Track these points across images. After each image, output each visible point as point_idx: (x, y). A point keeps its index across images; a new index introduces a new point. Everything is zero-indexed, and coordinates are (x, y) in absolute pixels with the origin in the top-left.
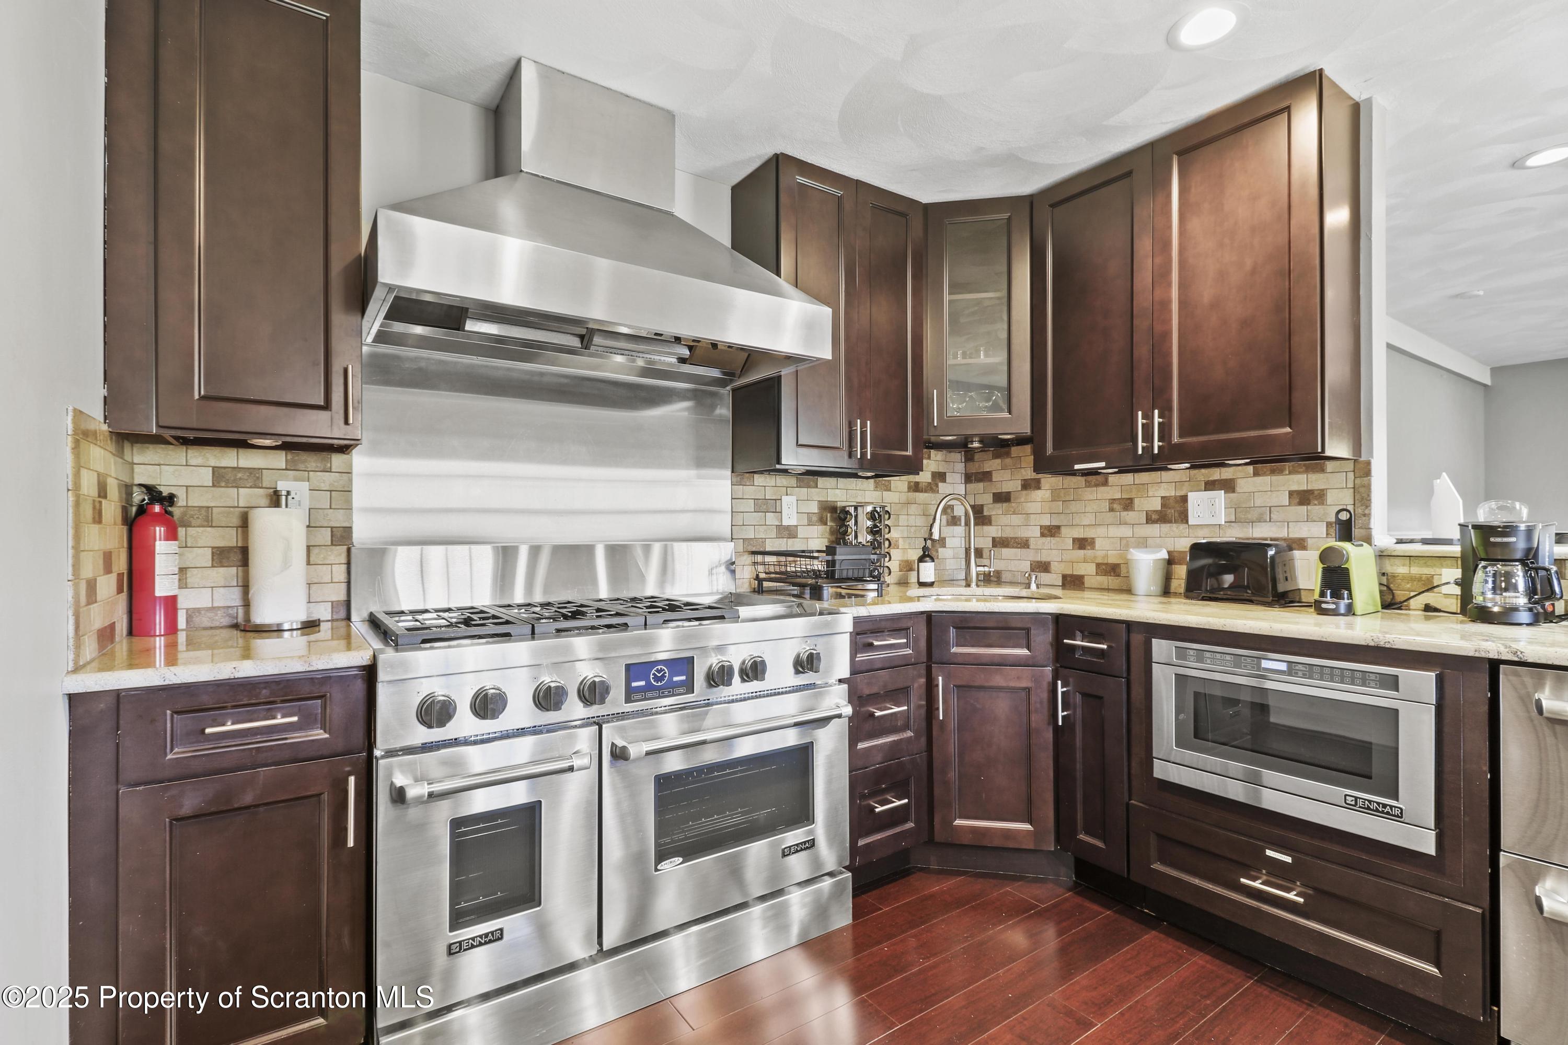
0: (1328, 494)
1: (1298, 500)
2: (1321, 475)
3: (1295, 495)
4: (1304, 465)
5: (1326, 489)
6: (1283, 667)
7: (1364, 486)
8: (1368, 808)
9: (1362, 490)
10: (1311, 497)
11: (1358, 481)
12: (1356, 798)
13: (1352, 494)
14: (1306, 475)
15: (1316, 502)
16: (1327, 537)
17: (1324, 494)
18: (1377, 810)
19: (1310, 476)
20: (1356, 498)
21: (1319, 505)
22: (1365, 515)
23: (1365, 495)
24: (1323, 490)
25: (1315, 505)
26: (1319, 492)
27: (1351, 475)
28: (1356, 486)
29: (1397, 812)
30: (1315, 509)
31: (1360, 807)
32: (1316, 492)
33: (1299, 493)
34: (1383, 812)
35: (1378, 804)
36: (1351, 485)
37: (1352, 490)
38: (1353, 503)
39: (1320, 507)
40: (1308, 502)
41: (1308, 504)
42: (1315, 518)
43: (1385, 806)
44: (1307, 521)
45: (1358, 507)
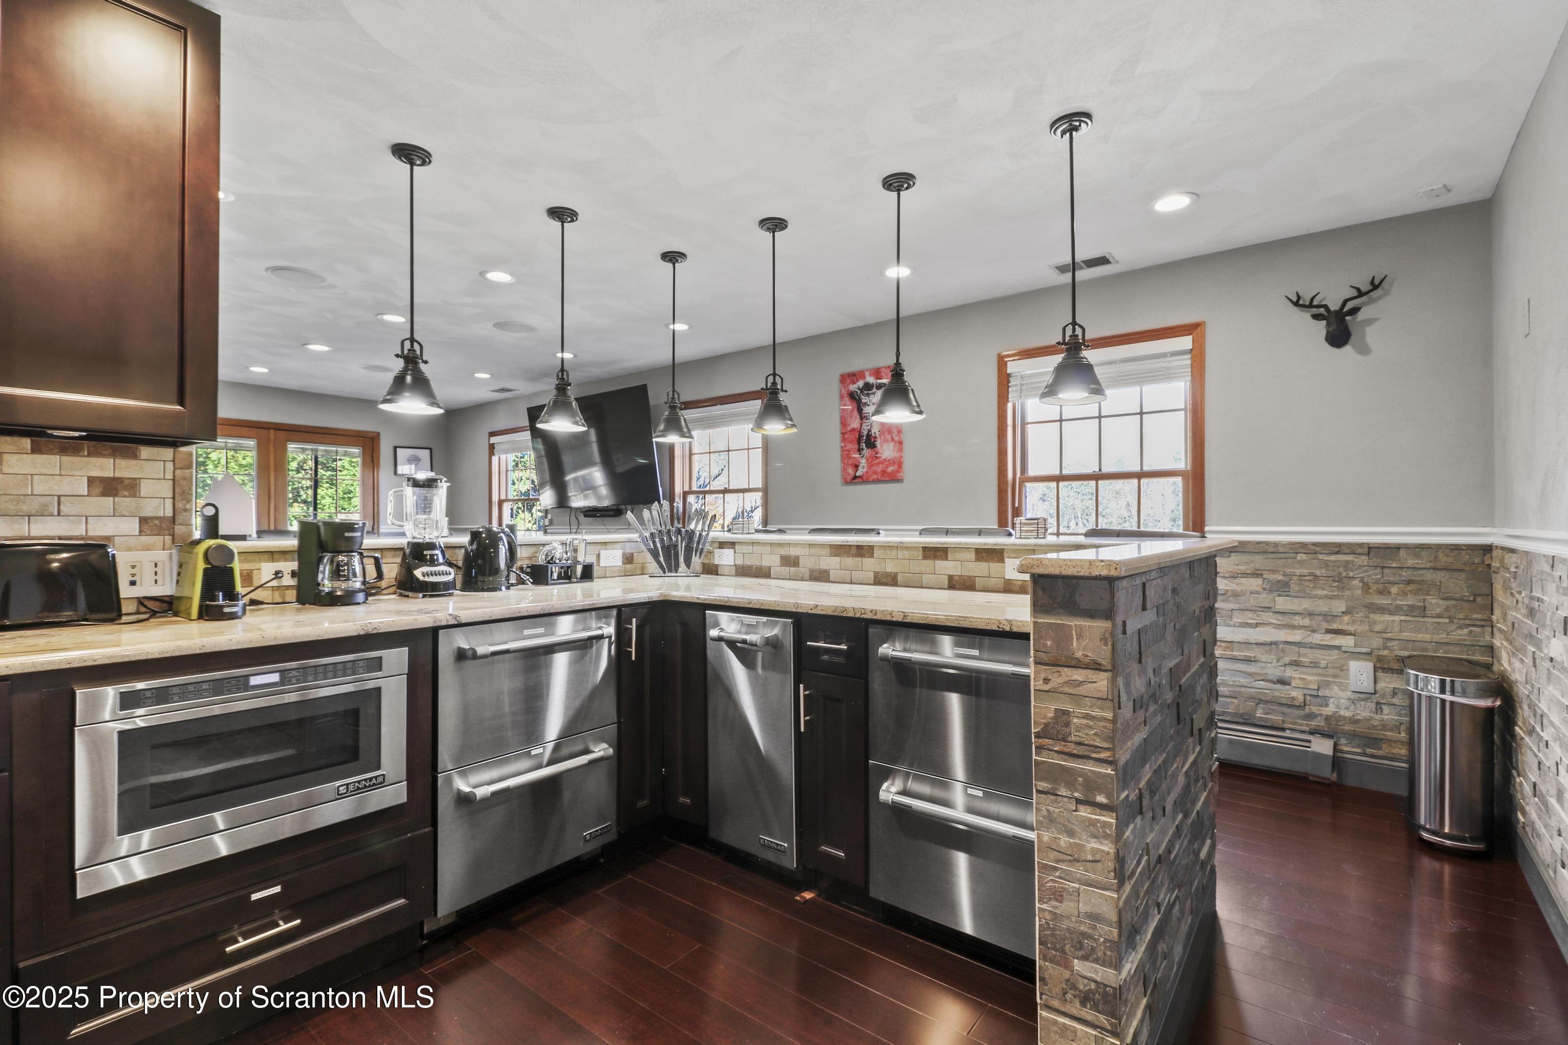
0: (142, 485)
1: (101, 490)
2: (134, 462)
3: (97, 483)
4: (111, 447)
5: (140, 479)
6: (275, 678)
7: (184, 479)
8: (358, 789)
9: (183, 483)
10: (119, 486)
11: (178, 472)
12: (347, 785)
13: (171, 487)
14: (112, 460)
15: (126, 493)
16: (140, 535)
17: (136, 484)
18: (365, 787)
19: (118, 461)
20: (176, 491)
21: (130, 497)
22: (186, 510)
23: (186, 489)
24: (135, 479)
25: (125, 496)
26: (129, 481)
27: (170, 466)
28: (177, 478)
29: (380, 779)
30: (125, 502)
31: (351, 791)
32: (126, 482)
33: (102, 480)
34: (370, 786)
35: (365, 780)
36: (169, 476)
37: (171, 482)
38: (171, 496)
39: (131, 499)
40: (115, 492)
41: (115, 495)
42: (124, 512)
43: (371, 779)
44: (114, 516)
45: (178, 502)
